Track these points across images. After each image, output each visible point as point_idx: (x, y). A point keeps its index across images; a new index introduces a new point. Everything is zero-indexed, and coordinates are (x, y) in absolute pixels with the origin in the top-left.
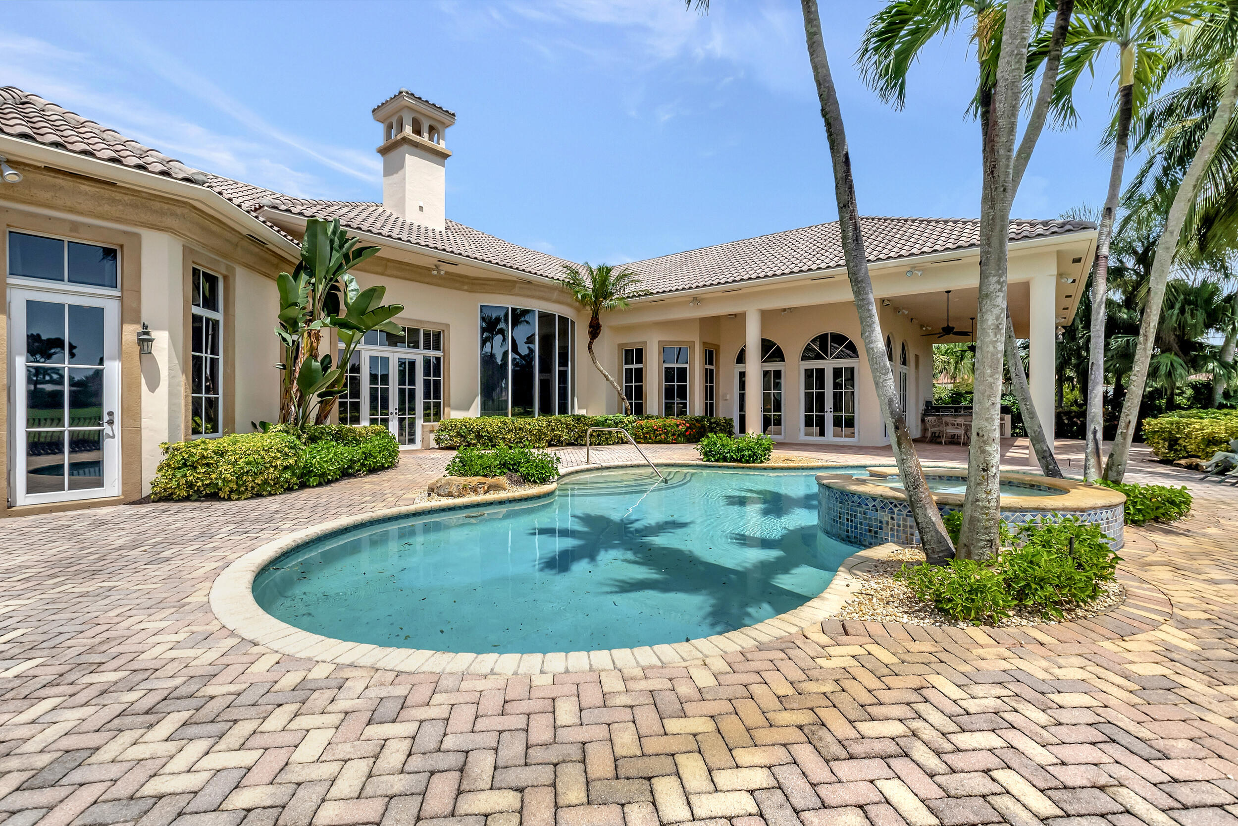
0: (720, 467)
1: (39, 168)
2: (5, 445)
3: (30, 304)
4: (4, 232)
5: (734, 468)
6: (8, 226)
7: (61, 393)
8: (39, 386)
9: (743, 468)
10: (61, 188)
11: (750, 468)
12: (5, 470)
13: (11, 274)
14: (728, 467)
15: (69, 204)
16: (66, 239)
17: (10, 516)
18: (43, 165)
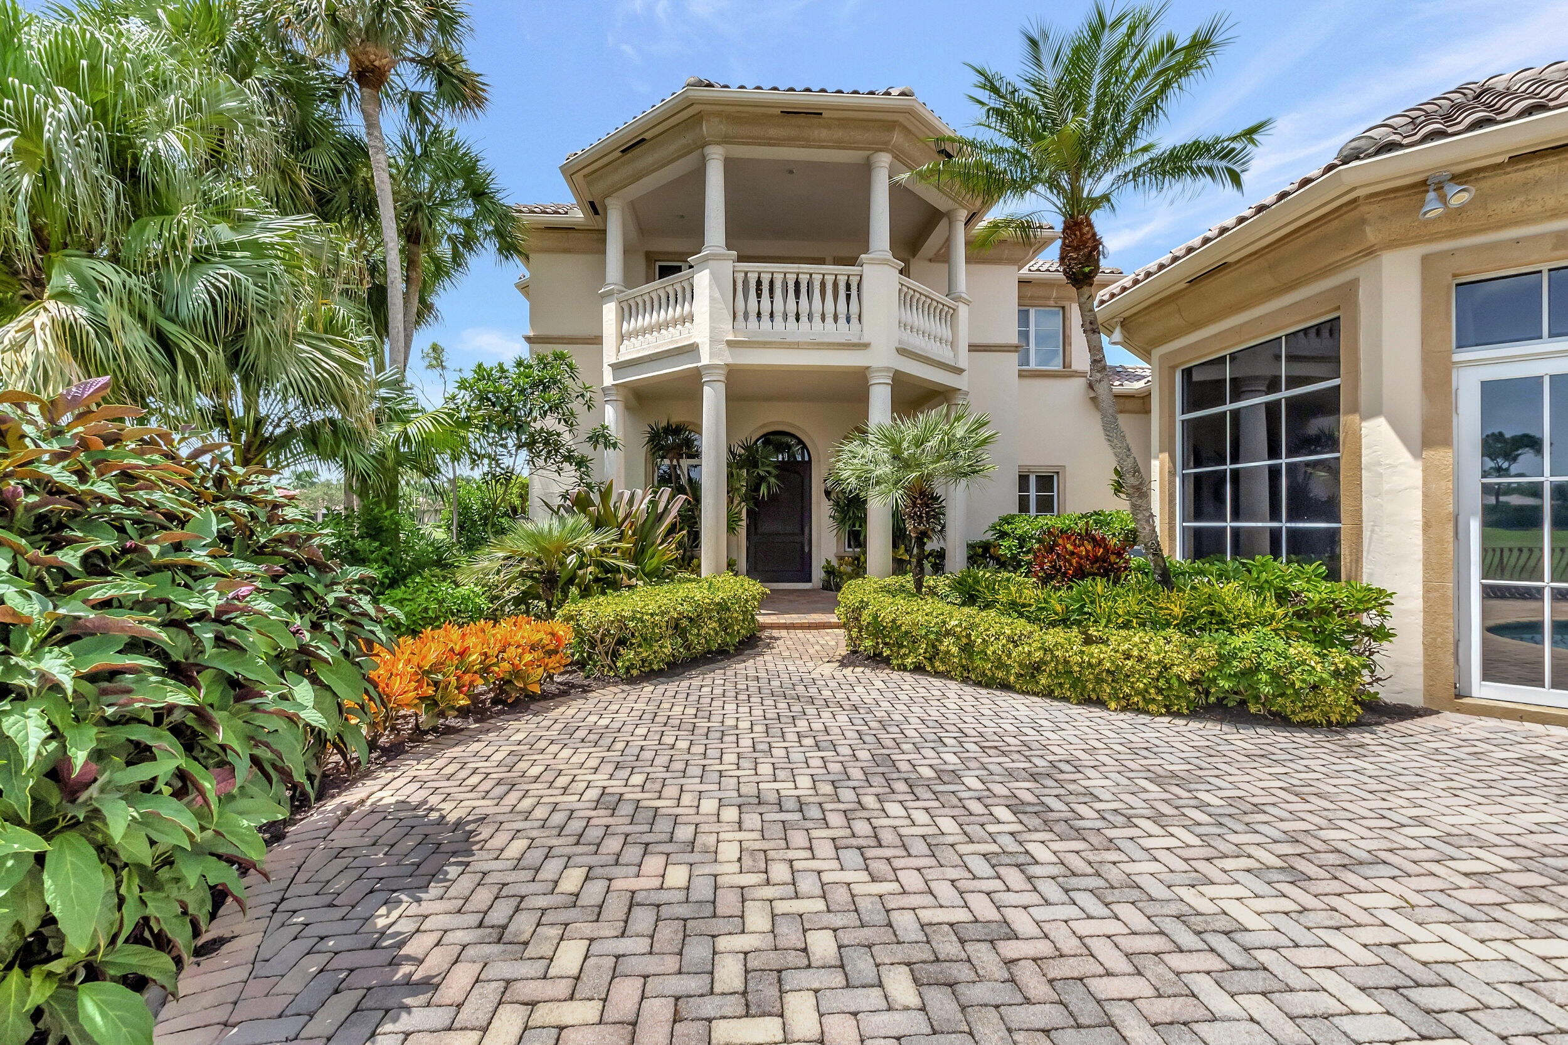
1: (1499, 166)
2: (1451, 602)
3: (1486, 386)
4: (1449, 287)
6: (1455, 276)
7: (1539, 509)
8: (1502, 499)
10: (1538, 182)
12: (1451, 640)
13: (1458, 347)
15: (1551, 203)
16: (1545, 267)
17: (1458, 711)
18: (1504, 158)
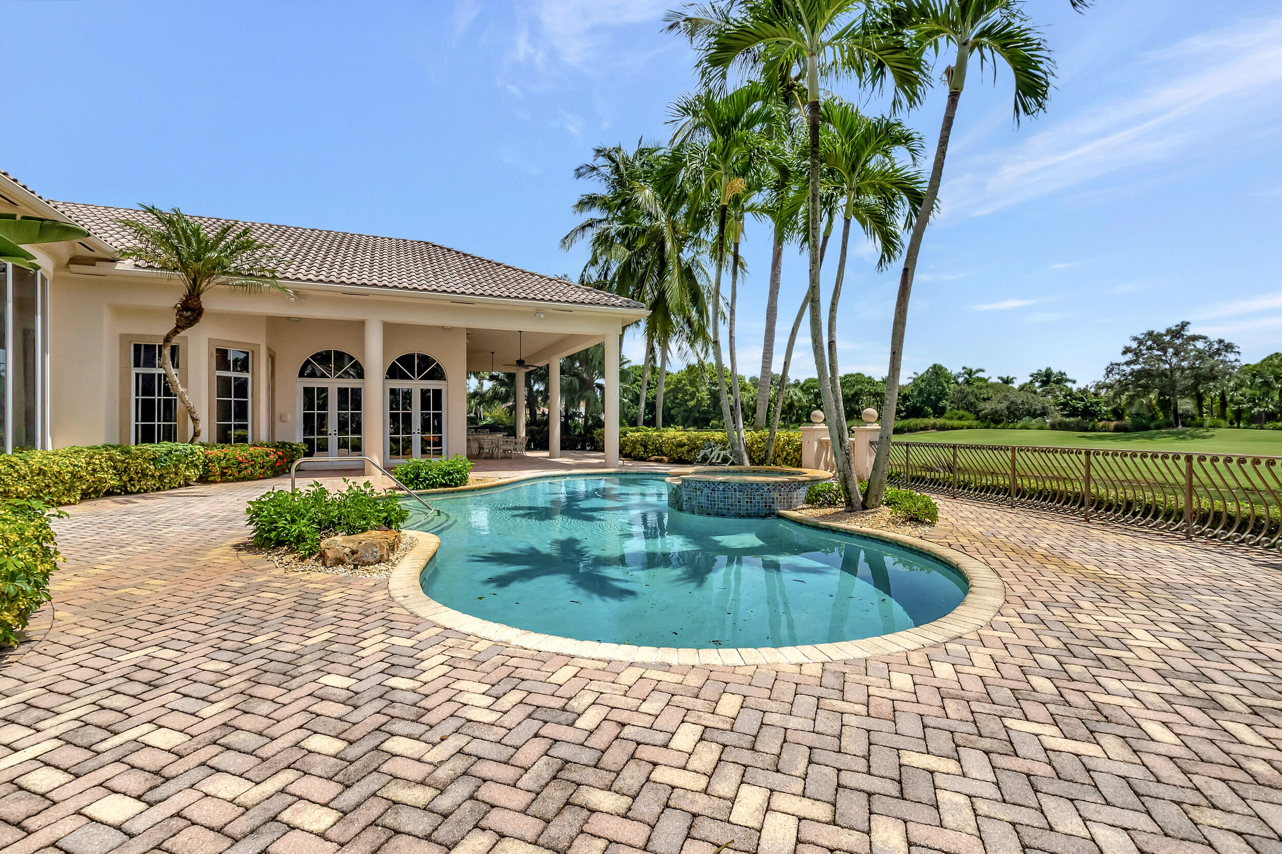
0: (428, 494)
5: (444, 493)
9: (453, 492)
11: (459, 491)
14: (438, 493)
